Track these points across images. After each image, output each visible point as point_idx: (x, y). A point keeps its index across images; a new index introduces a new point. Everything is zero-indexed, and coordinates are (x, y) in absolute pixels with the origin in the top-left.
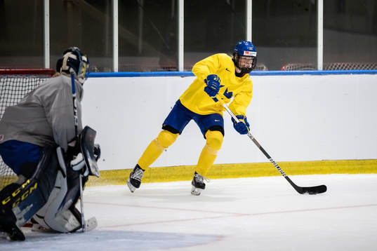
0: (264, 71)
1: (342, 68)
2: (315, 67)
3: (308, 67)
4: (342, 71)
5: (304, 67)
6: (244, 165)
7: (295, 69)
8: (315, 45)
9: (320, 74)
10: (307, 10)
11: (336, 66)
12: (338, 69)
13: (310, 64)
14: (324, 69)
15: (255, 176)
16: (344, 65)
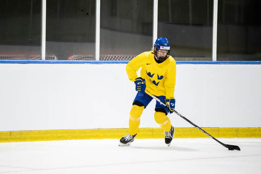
0: (55, 60)
1: (114, 59)
2: (94, 58)
3: (88, 57)
4: (114, 61)
5: (85, 58)
6: (39, 132)
7: (79, 59)
8: (94, 41)
9: (97, 63)
10: (87, 14)
11: (109, 58)
12: (111, 59)
13: (90, 56)
14: (100, 60)
15: (47, 140)
16: (115, 57)
